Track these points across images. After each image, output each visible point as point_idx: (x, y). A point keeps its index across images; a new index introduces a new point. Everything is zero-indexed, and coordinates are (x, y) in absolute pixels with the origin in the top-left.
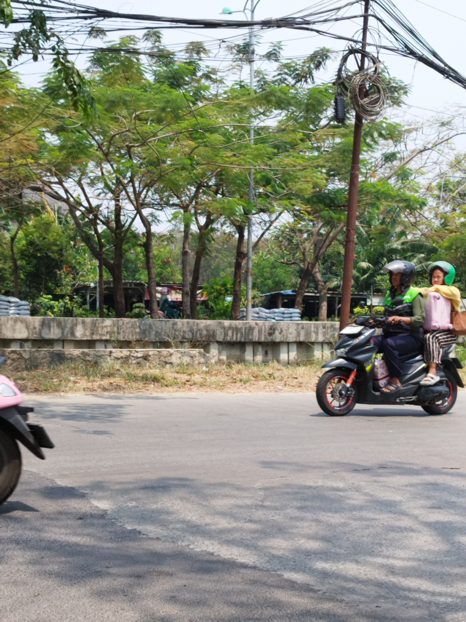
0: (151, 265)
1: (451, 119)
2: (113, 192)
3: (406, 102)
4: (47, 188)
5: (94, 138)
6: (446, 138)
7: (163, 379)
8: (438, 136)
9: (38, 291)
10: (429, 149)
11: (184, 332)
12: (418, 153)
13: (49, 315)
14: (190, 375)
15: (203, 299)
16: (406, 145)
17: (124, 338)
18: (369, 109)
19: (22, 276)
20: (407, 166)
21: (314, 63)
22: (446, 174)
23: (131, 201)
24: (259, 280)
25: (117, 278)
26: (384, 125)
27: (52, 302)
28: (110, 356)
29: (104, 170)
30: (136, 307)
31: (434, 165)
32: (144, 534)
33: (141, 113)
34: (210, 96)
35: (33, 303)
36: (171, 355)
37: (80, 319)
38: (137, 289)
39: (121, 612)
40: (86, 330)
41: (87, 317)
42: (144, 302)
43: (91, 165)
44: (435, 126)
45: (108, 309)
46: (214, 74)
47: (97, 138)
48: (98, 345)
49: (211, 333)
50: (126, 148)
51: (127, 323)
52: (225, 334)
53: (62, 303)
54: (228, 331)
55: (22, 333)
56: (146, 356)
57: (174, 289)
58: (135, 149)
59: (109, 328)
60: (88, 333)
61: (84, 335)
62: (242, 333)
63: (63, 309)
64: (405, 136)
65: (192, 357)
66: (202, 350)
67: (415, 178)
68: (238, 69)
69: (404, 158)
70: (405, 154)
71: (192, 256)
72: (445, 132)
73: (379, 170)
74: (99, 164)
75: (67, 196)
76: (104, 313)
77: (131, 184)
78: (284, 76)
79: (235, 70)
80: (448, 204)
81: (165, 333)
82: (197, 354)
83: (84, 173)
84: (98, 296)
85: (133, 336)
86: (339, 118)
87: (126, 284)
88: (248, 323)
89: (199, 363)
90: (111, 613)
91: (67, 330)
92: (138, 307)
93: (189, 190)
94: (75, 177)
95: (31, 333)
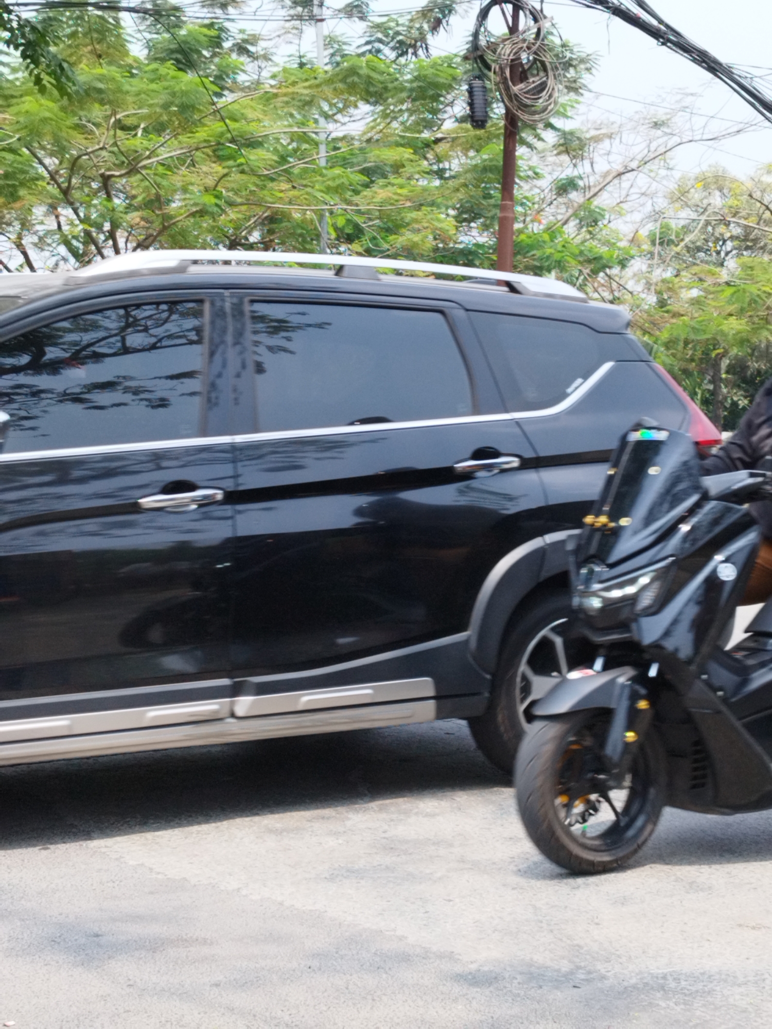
1: (668, 116)
2: (77, 256)
3: (590, 86)
5: (41, 163)
6: (662, 150)
8: (649, 146)
10: (633, 170)
12: (614, 178)
16: (592, 166)
18: (529, 102)
20: (596, 202)
21: (428, 22)
22: (663, 213)
29: (63, 221)
31: (643, 199)
33: (125, 117)
34: (248, 83)
43: (39, 211)
44: (642, 128)
46: (252, 44)
47: (47, 161)
50: (100, 179)
58: (117, 180)
64: (591, 149)
67: (610, 222)
68: (294, 34)
69: (589, 187)
70: (592, 179)
72: (660, 140)
73: (547, 209)
74: (52, 209)
77: (111, 242)
78: (377, 45)
79: (290, 35)
80: (669, 265)
83: (25, 225)
86: (477, 119)
94: (9, 232)
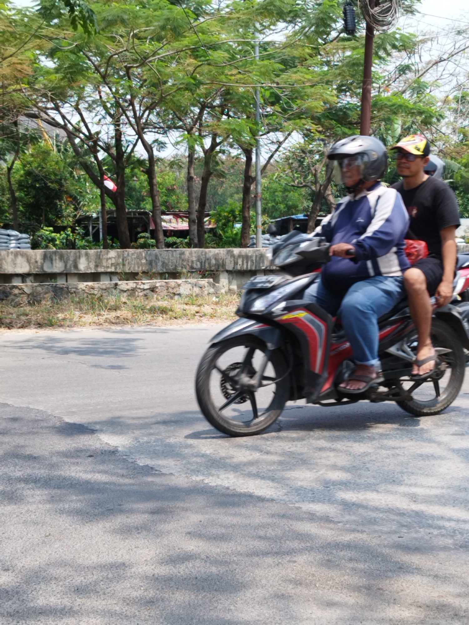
0: (155, 193)
1: (467, 27)
2: (111, 116)
3: (419, 10)
4: (43, 114)
5: (90, 60)
6: (463, 47)
7: (171, 310)
8: (455, 45)
9: (38, 223)
10: (445, 60)
11: (192, 262)
12: (434, 65)
13: (50, 248)
14: (199, 306)
15: (210, 226)
16: (420, 57)
17: (129, 269)
18: (381, 19)
19: (21, 208)
20: (422, 79)
22: (464, 86)
23: (131, 125)
24: (269, 205)
25: (120, 208)
26: (398, 36)
27: (53, 234)
28: (115, 288)
29: (103, 94)
30: (141, 237)
31: (451, 77)
32: (156, 470)
33: (140, 32)
34: (213, 11)
35: (33, 236)
36: (179, 285)
37: (83, 251)
38: (142, 218)
39: (135, 549)
40: (89, 262)
41: (91, 249)
42: (149, 232)
43: (89, 89)
44: (450, 35)
45: (112, 240)
47: (93, 59)
48: (102, 277)
49: (221, 262)
50: (125, 69)
51: (133, 254)
52: (234, 263)
53: (64, 235)
54: (237, 260)
55: (23, 268)
56: (153, 288)
57: (181, 217)
58: (135, 69)
59: (113, 259)
60: (92, 265)
61: (88, 267)
62: (252, 261)
63: (65, 241)
64: (420, 47)
65: (201, 288)
66: (211, 280)
67: (430, 92)
69: (418, 70)
71: (198, 182)
72: (461, 41)
73: (393, 84)
74: (97, 88)
75: (64, 122)
76: (108, 244)
77: (131, 108)
81: (172, 263)
82: (206, 284)
83: (81, 98)
84: (101, 227)
85: (138, 267)
86: (350, 29)
87: (129, 213)
88: (259, 250)
89: (209, 294)
90: (125, 551)
91: (70, 263)
92: (143, 237)
93: (192, 112)
94: (72, 102)
95: (32, 267)
